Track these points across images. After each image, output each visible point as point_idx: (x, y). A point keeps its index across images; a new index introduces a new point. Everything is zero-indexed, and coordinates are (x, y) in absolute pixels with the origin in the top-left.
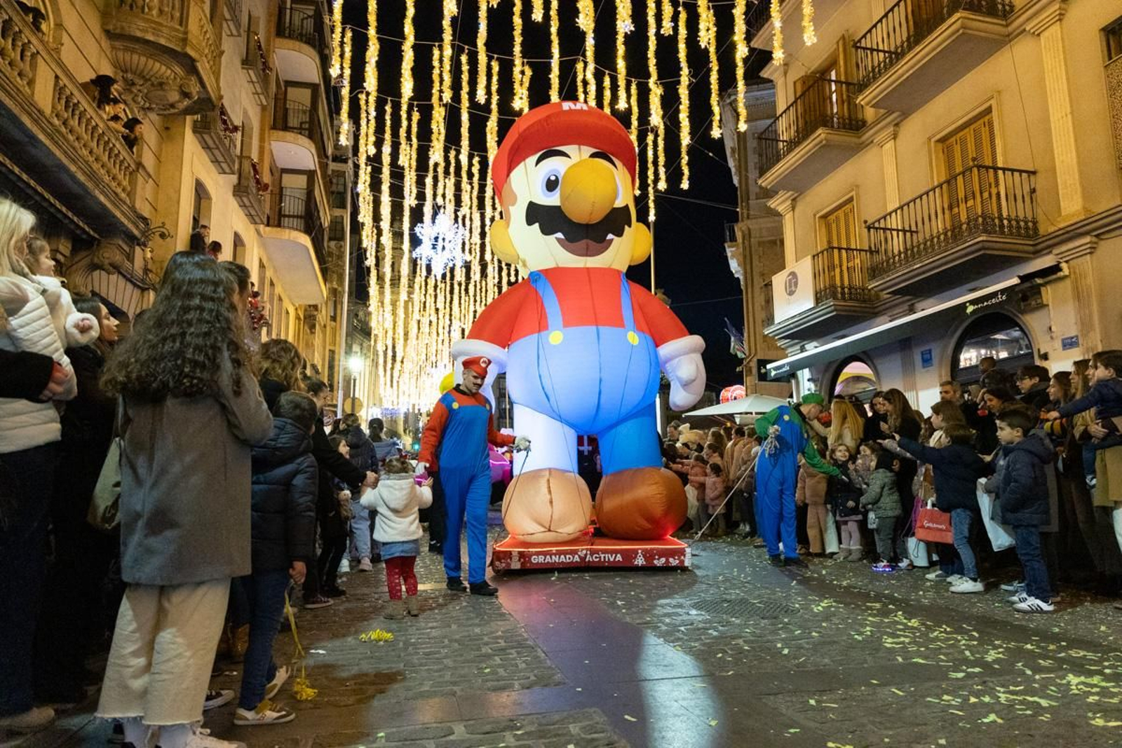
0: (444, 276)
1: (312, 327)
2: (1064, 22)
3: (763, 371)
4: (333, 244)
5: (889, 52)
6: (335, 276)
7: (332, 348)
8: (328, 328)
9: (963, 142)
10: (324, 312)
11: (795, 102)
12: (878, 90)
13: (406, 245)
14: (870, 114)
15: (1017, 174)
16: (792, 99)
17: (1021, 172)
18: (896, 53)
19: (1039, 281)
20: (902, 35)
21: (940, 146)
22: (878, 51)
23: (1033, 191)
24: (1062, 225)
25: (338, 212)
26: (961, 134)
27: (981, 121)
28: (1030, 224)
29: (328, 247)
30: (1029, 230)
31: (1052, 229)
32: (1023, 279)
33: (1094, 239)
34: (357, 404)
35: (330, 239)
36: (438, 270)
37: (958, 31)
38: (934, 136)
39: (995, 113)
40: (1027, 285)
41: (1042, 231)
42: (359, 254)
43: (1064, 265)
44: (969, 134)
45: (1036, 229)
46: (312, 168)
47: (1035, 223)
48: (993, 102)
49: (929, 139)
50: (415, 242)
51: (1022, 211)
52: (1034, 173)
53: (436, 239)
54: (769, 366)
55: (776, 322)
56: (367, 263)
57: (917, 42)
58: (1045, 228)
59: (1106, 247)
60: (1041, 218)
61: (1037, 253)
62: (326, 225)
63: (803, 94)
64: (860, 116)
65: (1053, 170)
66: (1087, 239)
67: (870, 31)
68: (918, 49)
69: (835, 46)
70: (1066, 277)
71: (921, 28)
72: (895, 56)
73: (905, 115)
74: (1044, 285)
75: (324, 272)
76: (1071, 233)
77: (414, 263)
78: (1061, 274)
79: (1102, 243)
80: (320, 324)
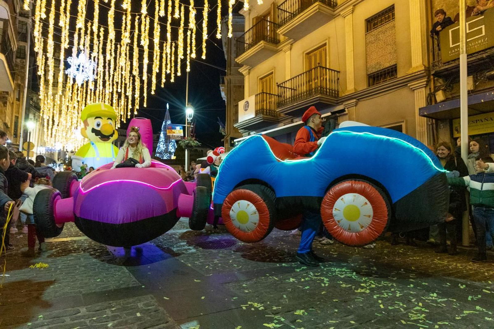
0: (82, 85)
1: (5, 103)
2: (354, 14)
3: (232, 142)
4: (18, 60)
5: (291, 13)
6: (19, 77)
7: (17, 115)
8: (15, 105)
9: (315, 55)
10: (12, 96)
11: (253, 27)
12: (286, 28)
13: (62, 66)
14: (282, 38)
15: (333, 72)
16: (251, 26)
17: (335, 71)
18: (293, 14)
19: (338, 115)
20: (296, 7)
21: (307, 55)
22: (287, 12)
23: (338, 79)
24: (347, 94)
25: (22, 44)
26: (315, 52)
27: (322, 48)
28: (336, 92)
29: (16, 62)
30: (335, 94)
31: (343, 95)
32: (333, 113)
33: (357, 101)
34: (31, 145)
35: (17, 57)
36: (79, 82)
37: (316, 10)
38: (305, 51)
39: (327, 46)
40: (334, 116)
41: (340, 96)
42: (34, 68)
43: (346, 109)
44: (317, 52)
45: (338, 94)
46: (7, 18)
47: (338, 92)
48: (327, 41)
49: (303, 53)
50: (67, 66)
51: (334, 86)
52: (339, 72)
53: (79, 66)
54: (235, 140)
55: (239, 122)
56: (39, 73)
57: (302, 11)
58: (342, 95)
59: (361, 104)
60: (340, 90)
61: (338, 104)
62: (15, 50)
63: (256, 24)
64: (278, 38)
65: (346, 72)
66: (355, 100)
67: (284, 3)
68: (302, 14)
69: (270, 6)
70: (346, 114)
71: (303, 6)
72: (293, 15)
73: (296, 40)
74: (339, 116)
75: (13, 75)
76: (350, 98)
77: (66, 77)
78: (345, 113)
79: (360, 102)
80: (10, 102)
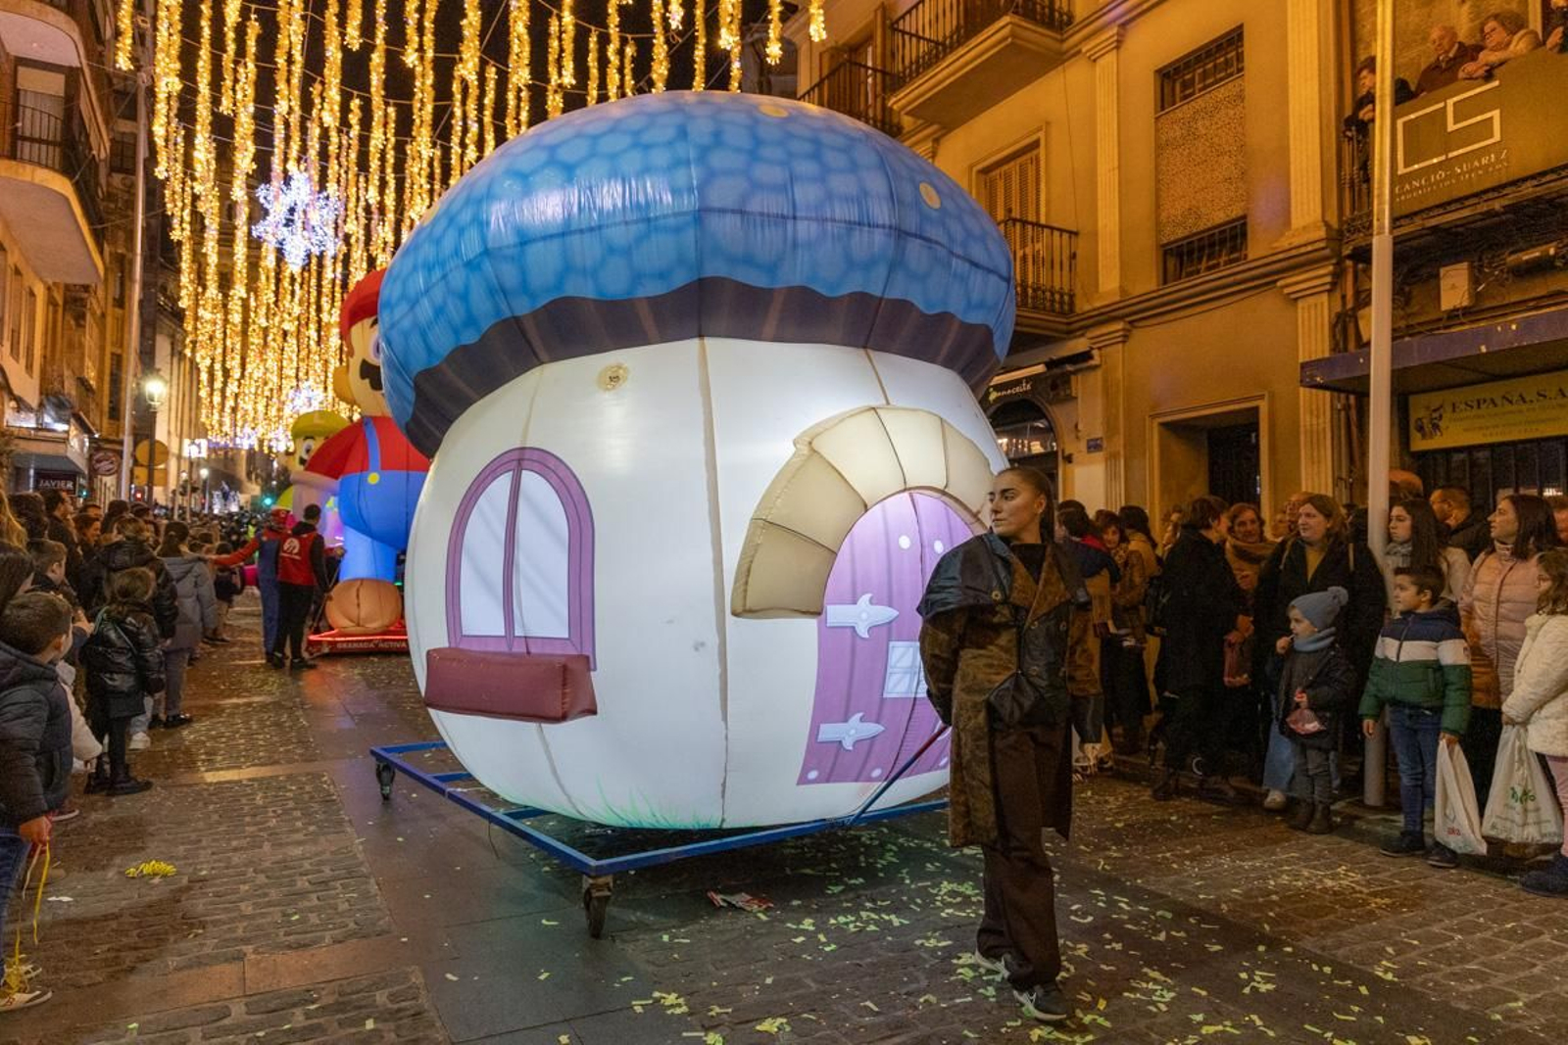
0: (306, 266)
1: (80, 318)
2: (1122, 50)
4: (117, 178)
5: (937, 43)
6: (121, 234)
7: (118, 351)
8: (109, 319)
9: (1007, 177)
10: (100, 293)
11: (821, 83)
12: (916, 92)
13: (242, 214)
14: (907, 122)
15: (1056, 234)
16: (817, 78)
17: (1061, 231)
18: (943, 44)
19: (1069, 368)
20: (949, 25)
21: (982, 177)
22: (919, 38)
23: (1073, 256)
24: (1098, 304)
25: (125, 126)
26: (1006, 167)
27: (1028, 156)
28: (1066, 298)
30: (1065, 305)
31: (1087, 307)
32: (1050, 364)
33: (1128, 327)
34: (158, 451)
37: (1005, 39)
38: (977, 164)
39: (1042, 150)
40: (1056, 371)
41: (1078, 310)
43: (1095, 353)
44: (1013, 167)
45: (1072, 304)
46: (75, 61)
47: (1072, 297)
48: (1041, 135)
49: (971, 167)
51: (1059, 281)
52: (1076, 234)
53: (292, 211)
56: (175, 236)
57: (968, 38)
58: (1083, 306)
59: (1140, 336)
60: (1078, 291)
61: (1070, 334)
62: (103, 156)
63: (831, 74)
64: (895, 121)
65: (1095, 234)
66: (1119, 326)
67: (910, 11)
68: (961, 51)
70: (1096, 367)
71: (972, 23)
72: (940, 50)
73: (946, 129)
74: (1075, 373)
75: (100, 234)
76: (1105, 316)
78: (1092, 363)
79: (1135, 331)
80: (93, 314)
